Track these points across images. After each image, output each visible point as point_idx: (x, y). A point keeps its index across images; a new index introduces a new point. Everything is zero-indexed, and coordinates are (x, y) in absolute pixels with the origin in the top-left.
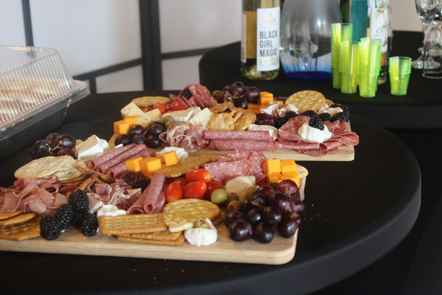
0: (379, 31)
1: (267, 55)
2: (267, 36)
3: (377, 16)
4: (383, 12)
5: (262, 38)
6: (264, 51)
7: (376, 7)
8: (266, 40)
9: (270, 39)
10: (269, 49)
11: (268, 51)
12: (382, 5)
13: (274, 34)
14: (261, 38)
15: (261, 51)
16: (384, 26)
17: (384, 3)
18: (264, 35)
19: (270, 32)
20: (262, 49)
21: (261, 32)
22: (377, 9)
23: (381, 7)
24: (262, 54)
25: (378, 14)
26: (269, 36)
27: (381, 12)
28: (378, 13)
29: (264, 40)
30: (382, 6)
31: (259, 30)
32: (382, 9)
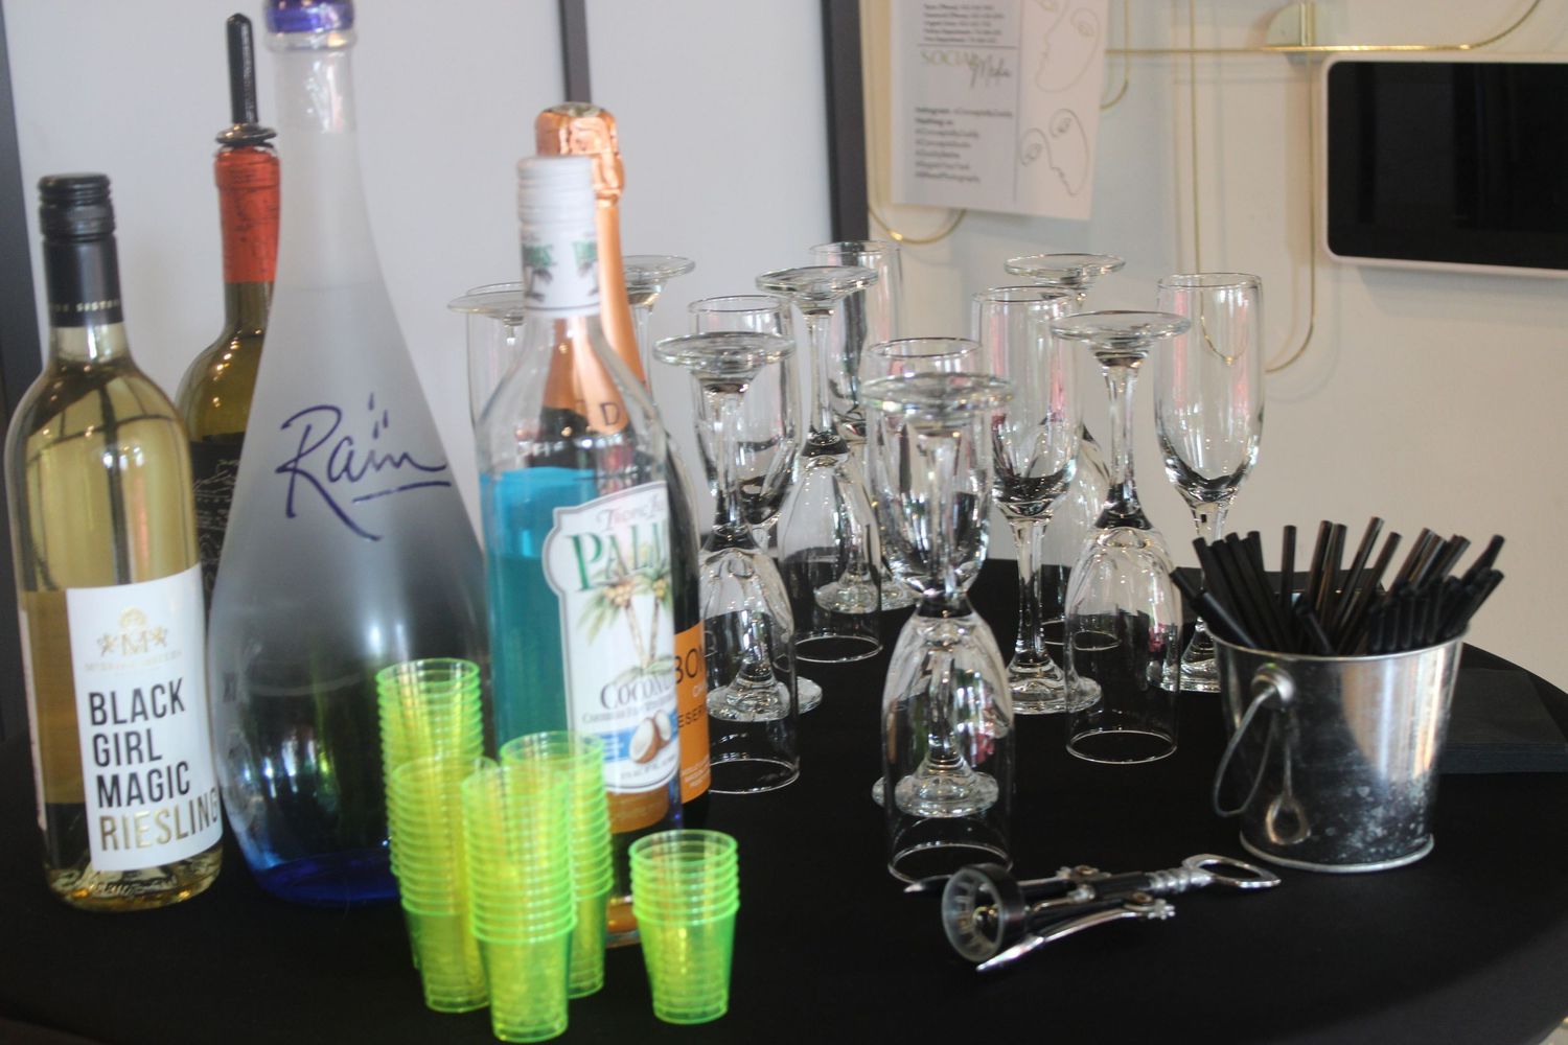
0: (611, 696)
1: (130, 798)
2: (124, 712)
3: (596, 627)
4: (628, 605)
5: (104, 721)
6: (115, 780)
7: (585, 586)
8: (122, 729)
9: (140, 725)
10: (142, 770)
11: (133, 777)
12: (616, 573)
13: (164, 699)
14: (95, 723)
15: (101, 780)
16: (638, 671)
17: (630, 565)
18: (108, 707)
19: (137, 693)
20: (108, 773)
21: (92, 696)
22: (590, 595)
23: (614, 586)
24: (110, 792)
25: (600, 618)
26: (135, 714)
27: (615, 606)
28: (596, 612)
29: (109, 729)
30: (615, 579)
31: (85, 683)
32: (619, 594)
